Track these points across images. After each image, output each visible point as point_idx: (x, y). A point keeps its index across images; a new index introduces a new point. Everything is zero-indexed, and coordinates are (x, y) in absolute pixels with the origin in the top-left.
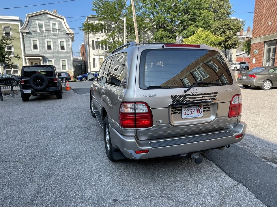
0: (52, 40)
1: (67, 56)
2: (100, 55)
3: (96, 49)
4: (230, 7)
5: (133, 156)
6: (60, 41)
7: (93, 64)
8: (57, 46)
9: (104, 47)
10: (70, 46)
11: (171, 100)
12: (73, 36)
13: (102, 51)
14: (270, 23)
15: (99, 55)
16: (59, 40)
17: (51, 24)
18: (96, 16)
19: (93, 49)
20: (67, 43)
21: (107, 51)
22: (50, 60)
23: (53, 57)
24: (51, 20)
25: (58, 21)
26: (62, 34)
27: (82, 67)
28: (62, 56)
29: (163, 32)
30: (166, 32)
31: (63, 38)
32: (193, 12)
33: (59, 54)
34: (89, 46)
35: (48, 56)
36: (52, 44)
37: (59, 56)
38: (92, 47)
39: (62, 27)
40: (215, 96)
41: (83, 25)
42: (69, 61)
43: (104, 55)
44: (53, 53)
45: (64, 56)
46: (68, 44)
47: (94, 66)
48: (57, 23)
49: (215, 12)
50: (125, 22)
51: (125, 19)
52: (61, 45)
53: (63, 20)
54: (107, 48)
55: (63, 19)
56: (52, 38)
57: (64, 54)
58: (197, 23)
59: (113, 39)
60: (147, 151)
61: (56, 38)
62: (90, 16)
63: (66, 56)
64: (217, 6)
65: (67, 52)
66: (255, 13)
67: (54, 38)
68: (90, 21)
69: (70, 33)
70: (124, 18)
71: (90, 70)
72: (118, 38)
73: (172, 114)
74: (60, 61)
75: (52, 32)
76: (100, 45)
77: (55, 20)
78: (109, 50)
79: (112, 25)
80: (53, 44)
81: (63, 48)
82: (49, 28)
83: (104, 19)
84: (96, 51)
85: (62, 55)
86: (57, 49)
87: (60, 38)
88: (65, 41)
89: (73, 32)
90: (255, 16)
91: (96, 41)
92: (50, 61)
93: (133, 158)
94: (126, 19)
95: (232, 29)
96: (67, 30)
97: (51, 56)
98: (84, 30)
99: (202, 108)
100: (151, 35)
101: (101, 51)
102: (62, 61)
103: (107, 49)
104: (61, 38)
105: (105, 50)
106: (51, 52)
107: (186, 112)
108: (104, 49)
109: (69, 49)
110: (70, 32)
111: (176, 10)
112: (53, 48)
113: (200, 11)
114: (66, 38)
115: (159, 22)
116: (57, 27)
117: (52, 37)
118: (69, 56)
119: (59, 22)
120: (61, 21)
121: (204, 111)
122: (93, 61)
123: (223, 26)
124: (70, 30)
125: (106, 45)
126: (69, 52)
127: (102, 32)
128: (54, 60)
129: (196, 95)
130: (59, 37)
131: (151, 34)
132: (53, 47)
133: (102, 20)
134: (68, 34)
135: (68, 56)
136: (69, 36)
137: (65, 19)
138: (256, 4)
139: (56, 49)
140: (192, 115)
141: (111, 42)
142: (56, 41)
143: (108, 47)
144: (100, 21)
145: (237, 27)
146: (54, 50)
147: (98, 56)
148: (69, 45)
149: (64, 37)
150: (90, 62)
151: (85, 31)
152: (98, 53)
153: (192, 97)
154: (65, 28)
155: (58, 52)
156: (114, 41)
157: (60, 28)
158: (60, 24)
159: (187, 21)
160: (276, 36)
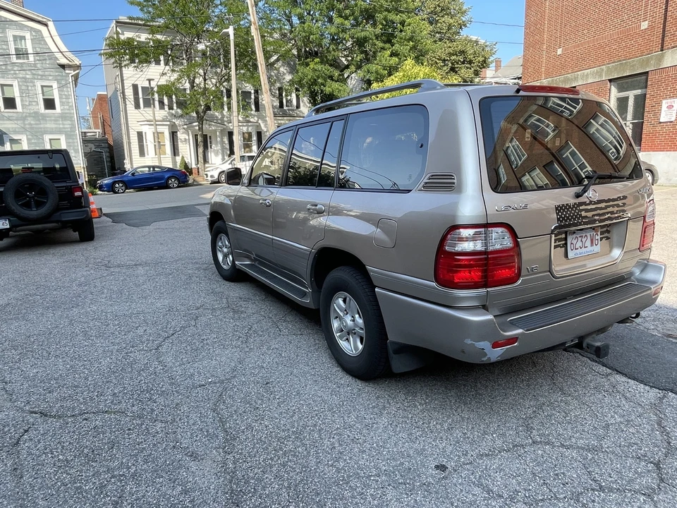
0: (15, 84)
1: (64, 128)
2: (157, 123)
3: (144, 107)
4: (465, 12)
5: (486, 355)
6: (42, 87)
7: (138, 146)
8: (33, 98)
9: (166, 101)
10: (70, 100)
11: (555, 215)
12: (77, 71)
13: (162, 111)
14: (559, 51)
15: (153, 122)
16: (39, 84)
17: (12, 39)
18: (142, 20)
19: (136, 108)
20: (63, 91)
21: (173, 112)
22: (15, 137)
23: (23, 130)
24: (11, 27)
25: (32, 29)
26: (44, 65)
27: (102, 157)
28: (48, 126)
29: (319, 67)
30: (327, 66)
31: (50, 78)
32: (385, 19)
33: (39, 120)
34: (124, 98)
35: (10, 126)
36: (16, 93)
37: (41, 128)
38: (133, 103)
39: (44, 46)
40: (624, 204)
41: (108, 42)
42: (71, 141)
43: (168, 123)
44: (23, 118)
45: (56, 126)
46: (66, 93)
47: (142, 153)
48: (28, 36)
49: (431, 23)
50: (232, 37)
51: (231, 30)
52: (43, 95)
53: (46, 28)
54: (175, 105)
55: (46, 25)
56: (16, 78)
57: (55, 120)
58: (397, 47)
59: (192, 83)
60: (512, 340)
61: (28, 76)
62: (124, 19)
63: (61, 126)
64: (436, 8)
65: (63, 117)
66: (527, 26)
67: (21, 76)
68: (123, 32)
69: (70, 63)
70: (228, 28)
71: (132, 164)
72: (205, 80)
73: (555, 247)
74: (43, 139)
75: (14, 59)
76: (156, 96)
77: (22, 27)
78: (179, 111)
79: (198, 45)
80: (21, 92)
81: (50, 104)
82: (4, 47)
83: (165, 29)
84: (147, 113)
85: (50, 125)
86: (33, 108)
87: (39, 77)
88: (55, 85)
89: (77, 62)
90: (526, 34)
91: (142, 87)
92: (13, 141)
93: (485, 359)
94: (235, 29)
95: (470, 62)
96: (59, 55)
97: (17, 126)
98: (111, 56)
99: (599, 234)
100: (284, 74)
101: (161, 114)
102: (50, 140)
103: (175, 108)
104: (43, 77)
105: (169, 109)
106: (15, 115)
107: (574, 242)
108: (166, 108)
109: (70, 106)
110: (68, 62)
111: (347, 12)
112: (22, 105)
113: (400, 16)
114: (59, 78)
115: (307, 41)
116: (29, 46)
117: (15, 74)
118: (71, 128)
119: (34, 34)
120: (40, 31)
121: (601, 239)
122: (137, 138)
123: (450, 54)
124: (69, 55)
125: (170, 98)
126: (68, 115)
127: (158, 62)
128: (28, 139)
129: (595, 203)
130: (39, 75)
131: (285, 72)
132: (22, 101)
133: (158, 32)
134: (63, 66)
135: (68, 126)
136: (67, 72)
137: (51, 24)
138: (528, 7)
139: (30, 107)
140: (583, 249)
141: (185, 90)
142: (28, 86)
143: (177, 103)
144: (153, 33)
145: (481, 59)
146: (25, 110)
147: (153, 127)
148: (68, 97)
149: (51, 73)
150: (129, 143)
151: (113, 60)
152: (152, 118)
153: (589, 207)
154: (54, 49)
155: (36, 115)
156: (192, 87)
157: (38, 50)
158: (38, 39)
159: (372, 40)
160: (576, 79)
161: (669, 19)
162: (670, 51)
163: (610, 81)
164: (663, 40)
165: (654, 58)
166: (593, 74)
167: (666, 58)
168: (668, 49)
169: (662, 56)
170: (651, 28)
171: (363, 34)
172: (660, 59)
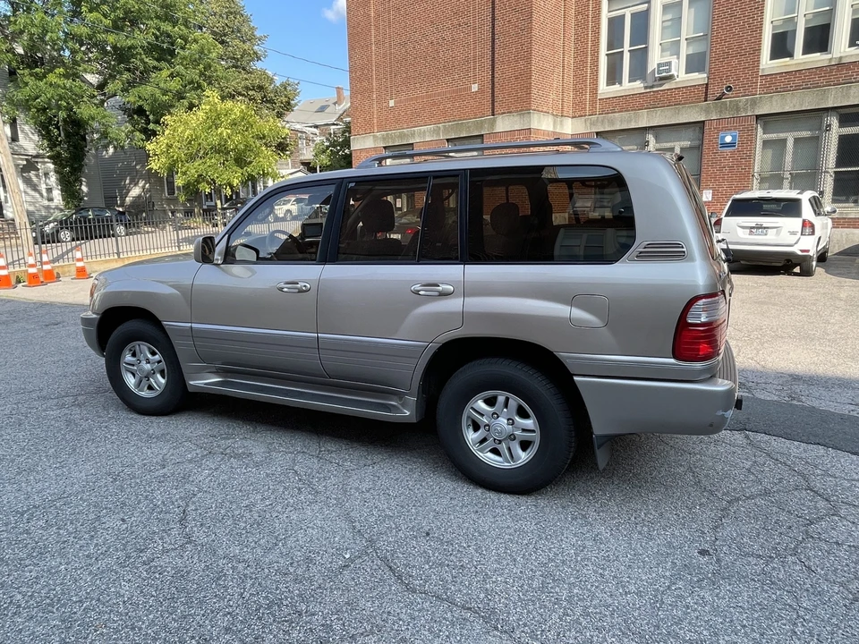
14: (392, 103)
66: (352, 70)
95: (271, 102)
145: (284, 100)
159: (141, 54)
160: (413, 135)
161: (496, 85)
162: (501, 116)
163: (448, 140)
164: (493, 104)
165: (487, 122)
166: (430, 131)
167: (497, 123)
168: (499, 114)
169: (494, 120)
170: (481, 91)
171: (129, 43)
172: (493, 123)
